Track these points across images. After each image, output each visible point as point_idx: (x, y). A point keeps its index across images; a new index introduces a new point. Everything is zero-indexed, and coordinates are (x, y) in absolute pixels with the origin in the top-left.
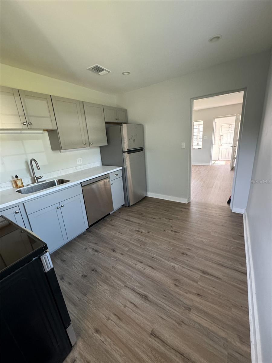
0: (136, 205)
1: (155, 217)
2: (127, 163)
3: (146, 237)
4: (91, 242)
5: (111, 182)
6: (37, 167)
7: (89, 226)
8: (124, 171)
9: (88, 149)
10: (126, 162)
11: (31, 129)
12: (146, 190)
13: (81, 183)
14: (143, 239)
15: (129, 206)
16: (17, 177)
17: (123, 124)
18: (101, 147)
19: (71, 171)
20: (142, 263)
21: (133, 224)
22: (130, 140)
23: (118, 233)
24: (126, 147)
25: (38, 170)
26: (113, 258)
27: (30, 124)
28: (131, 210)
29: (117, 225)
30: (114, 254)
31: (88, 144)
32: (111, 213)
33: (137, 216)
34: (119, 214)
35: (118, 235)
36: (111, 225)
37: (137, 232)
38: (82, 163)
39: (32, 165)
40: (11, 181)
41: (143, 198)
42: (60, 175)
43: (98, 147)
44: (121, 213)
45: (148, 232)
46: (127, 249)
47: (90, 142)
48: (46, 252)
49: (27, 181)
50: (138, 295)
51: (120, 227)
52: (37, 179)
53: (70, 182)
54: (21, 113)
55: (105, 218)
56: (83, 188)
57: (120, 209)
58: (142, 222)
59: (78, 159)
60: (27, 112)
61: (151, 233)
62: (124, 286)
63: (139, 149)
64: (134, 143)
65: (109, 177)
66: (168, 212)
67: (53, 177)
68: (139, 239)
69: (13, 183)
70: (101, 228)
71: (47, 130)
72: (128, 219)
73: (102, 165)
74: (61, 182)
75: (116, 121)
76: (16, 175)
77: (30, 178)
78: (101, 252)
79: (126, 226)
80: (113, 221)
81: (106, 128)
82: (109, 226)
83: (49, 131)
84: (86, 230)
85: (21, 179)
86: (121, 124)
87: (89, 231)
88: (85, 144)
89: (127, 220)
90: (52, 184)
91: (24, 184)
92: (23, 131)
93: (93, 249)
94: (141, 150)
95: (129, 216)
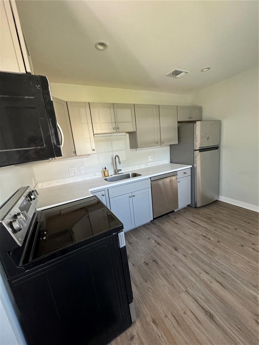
0: (204, 208)
1: (229, 226)
2: (197, 162)
3: (215, 246)
4: (154, 234)
5: (178, 180)
6: (119, 162)
7: (153, 218)
8: (193, 170)
9: (160, 147)
10: (196, 160)
11: (118, 132)
12: (218, 194)
13: (150, 178)
14: (211, 247)
15: (196, 207)
16: (105, 168)
17: (197, 122)
18: (171, 146)
19: (143, 167)
20: (208, 274)
21: (198, 227)
22: (203, 137)
23: (181, 232)
24: (198, 145)
25: (119, 164)
26: (174, 257)
27: (118, 128)
28: (198, 212)
29: (181, 224)
30: (175, 252)
31: (159, 143)
32: (175, 211)
33: (204, 220)
34: (184, 213)
35: (181, 234)
36: (175, 223)
37: (203, 237)
38: (152, 160)
39: (116, 159)
40: (102, 171)
41: (214, 202)
42: (135, 169)
43: (168, 145)
44: (186, 213)
45: (218, 242)
46: (191, 252)
47: (162, 142)
48: (122, 231)
49: (111, 172)
50: (201, 308)
51: (184, 227)
52: (118, 171)
53: (141, 176)
54: (113, 121)
55: (169, 214)
56: (152, 182)
57: (184, 208)
58: (210, 228)
59: (149, 157)
60: (117, 120)
61: (222, 244)
62: (185, 290)
63: (213, 147)
64: (208, 141)
65: (177, 175)
66: (248, 224)
67: (129, 171)
68: (206, 245)
69: (103, 172)
70: (164, 223)
71: (128, 133)
72: (194, 221)
73: (171, 163)
74: (135, 175)
75: (189, 120)
76: (105, 167)
77: (113, 170)
78: (163, 246)
79: (190, 227)
80: (177, 219)
81: (178, 127)
82: (173, 223)
83: (129, 133)
84: (151, 221)
85: (108, 170)
86: (194, 122)
87: (153, 223)
88: (157, 143)
89: (192, 222)
90: (128, 177)
91: (109, 175)
92: (112, 134)
93: (156, 241)
94: (215, 148)
95: (196, 218)
